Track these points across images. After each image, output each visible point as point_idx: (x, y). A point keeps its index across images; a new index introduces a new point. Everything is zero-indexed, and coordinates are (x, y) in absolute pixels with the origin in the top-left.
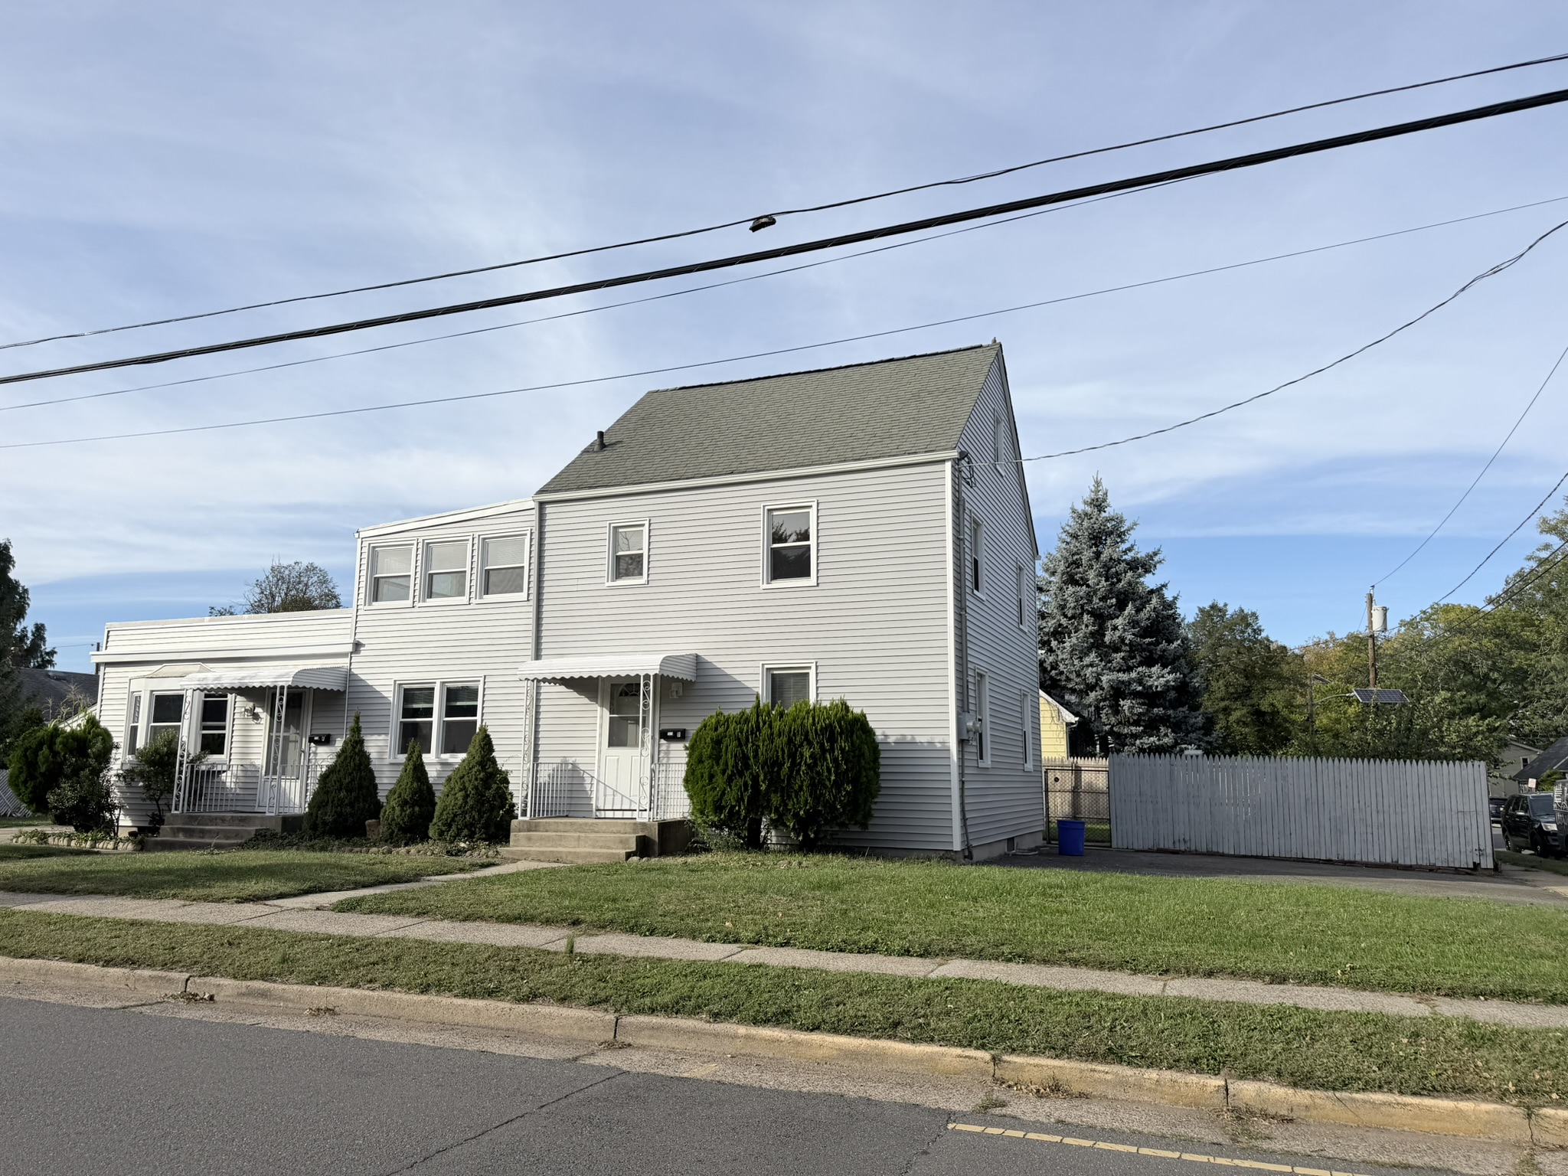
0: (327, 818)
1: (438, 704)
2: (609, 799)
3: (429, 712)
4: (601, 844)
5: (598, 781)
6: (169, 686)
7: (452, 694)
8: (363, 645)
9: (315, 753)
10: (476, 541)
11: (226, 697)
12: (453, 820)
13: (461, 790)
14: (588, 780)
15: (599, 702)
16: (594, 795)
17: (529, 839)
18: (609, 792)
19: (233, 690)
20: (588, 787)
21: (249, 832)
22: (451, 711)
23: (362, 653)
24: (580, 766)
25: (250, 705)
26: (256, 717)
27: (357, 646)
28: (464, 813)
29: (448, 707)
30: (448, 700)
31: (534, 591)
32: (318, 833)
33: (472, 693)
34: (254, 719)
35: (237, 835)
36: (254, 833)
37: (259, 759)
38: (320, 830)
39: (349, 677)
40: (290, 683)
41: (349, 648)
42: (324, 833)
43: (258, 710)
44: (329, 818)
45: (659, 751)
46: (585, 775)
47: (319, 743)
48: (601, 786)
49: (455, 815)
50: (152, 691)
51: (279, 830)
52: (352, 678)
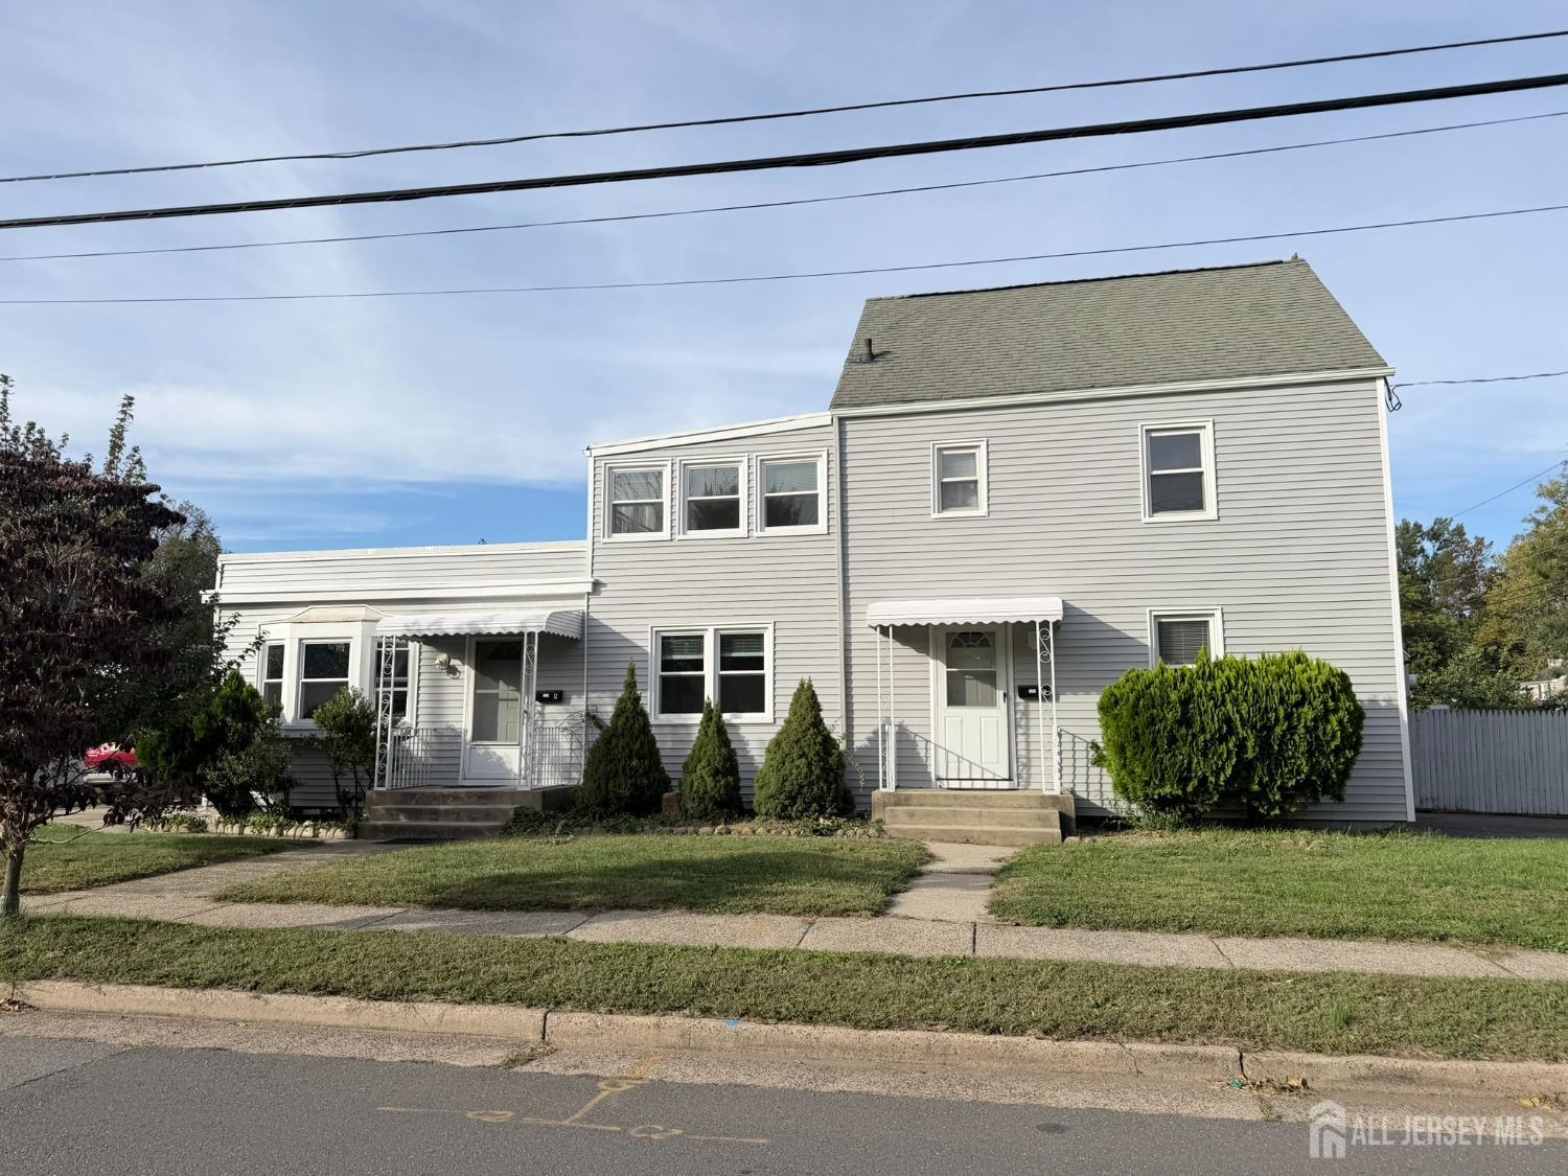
0: (622, 791)
1: (710, 655)
2: (953, 767)
3: (699, 665)
4: (1010, 821)
5: (936, 745)
6: (325, 632)
7: (727, 642)
8: (605, 585)
9: (542, 714)
10: (753, 462)
11: (407, 646)
12: (799, 793)
13: (800, 757)
14: (921, 745)
15: (931, 652)
16: (932, 761)
17: (912, 815)
18: (953, 758)
19: (415, 638)
20: (922, 753)
21: (505, 812)
22: (726, 663)
23: (603, 594)
24: (909, 728)
25: (443, 657)
26: (452, 670)
27: (596, 585)
28: (811, 784)
29: (723, 660)
30: (723, 649)
31: (836, 522)
32: (611, 810)
33: (756, 640)
34: (449, 673)
35: (488, 815)
36: (512, 813)
37: (463, 719)
38: (613, 808)
39: (585, 621)
40: (543, 629)
41: (589, 588)
42: (619, 810)
43: (454, 662)
44: (625, 792)
45: (1016, 712)
46: (917, 738)
47: (550, 701)
48: (941, 753)
49: (801, 787)
50: (301, 639)
51: (538, 808)
52: (592, 623)
